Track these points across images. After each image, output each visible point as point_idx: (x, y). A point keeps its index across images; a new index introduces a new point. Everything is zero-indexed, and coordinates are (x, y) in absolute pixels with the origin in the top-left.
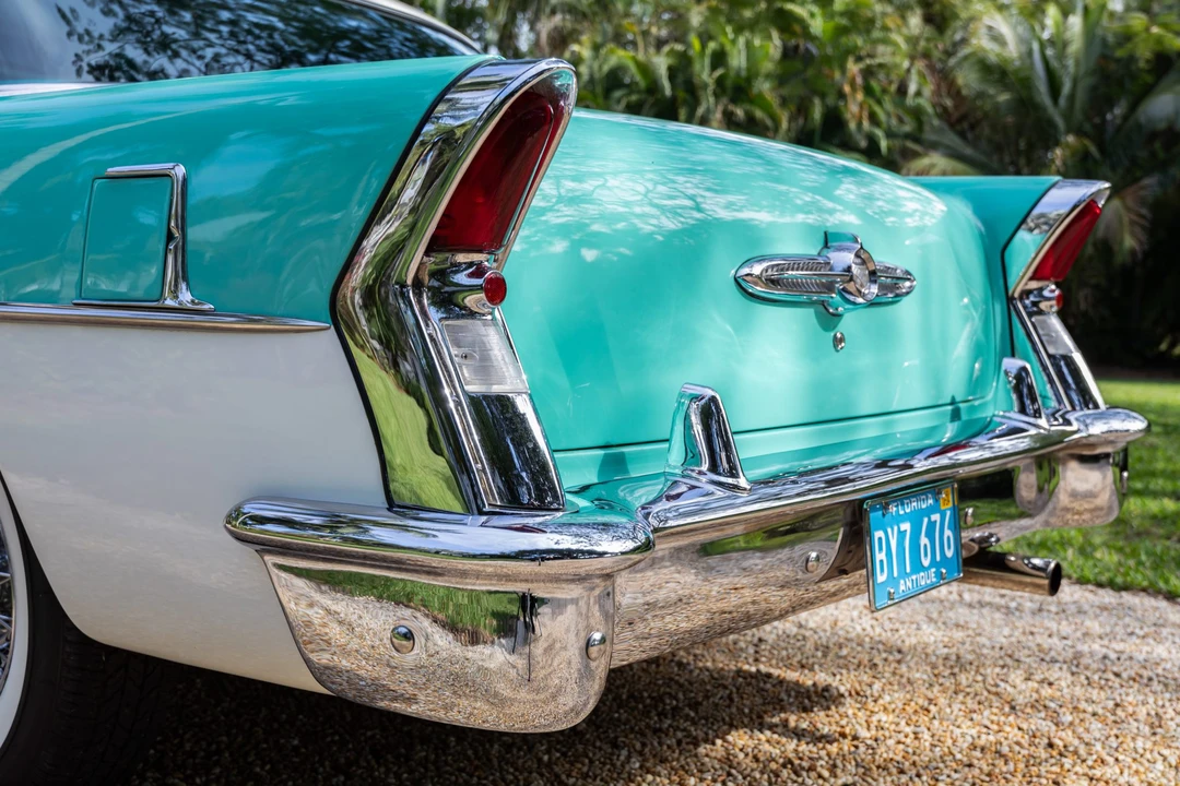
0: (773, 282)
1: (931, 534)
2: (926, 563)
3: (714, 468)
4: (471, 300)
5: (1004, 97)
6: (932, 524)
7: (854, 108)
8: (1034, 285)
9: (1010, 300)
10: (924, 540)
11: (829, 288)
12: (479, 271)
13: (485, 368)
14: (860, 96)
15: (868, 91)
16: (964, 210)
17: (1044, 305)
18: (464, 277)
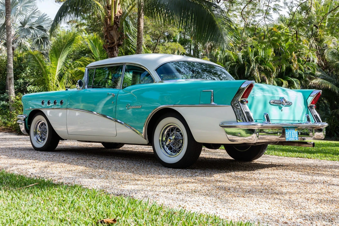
0: (274, 103)
1: (294, 134)
3: (268, 121)
4: (244, 103)
7: (295, 66)
8: (311, 105)
9: (308, 107)
11: (280, 104)
12: (246, 100)
13: (246, 109)
14: (297, 63)
15: (299, 61)
16: (301, 94)
17: (313, 108)
18: (244, 101)
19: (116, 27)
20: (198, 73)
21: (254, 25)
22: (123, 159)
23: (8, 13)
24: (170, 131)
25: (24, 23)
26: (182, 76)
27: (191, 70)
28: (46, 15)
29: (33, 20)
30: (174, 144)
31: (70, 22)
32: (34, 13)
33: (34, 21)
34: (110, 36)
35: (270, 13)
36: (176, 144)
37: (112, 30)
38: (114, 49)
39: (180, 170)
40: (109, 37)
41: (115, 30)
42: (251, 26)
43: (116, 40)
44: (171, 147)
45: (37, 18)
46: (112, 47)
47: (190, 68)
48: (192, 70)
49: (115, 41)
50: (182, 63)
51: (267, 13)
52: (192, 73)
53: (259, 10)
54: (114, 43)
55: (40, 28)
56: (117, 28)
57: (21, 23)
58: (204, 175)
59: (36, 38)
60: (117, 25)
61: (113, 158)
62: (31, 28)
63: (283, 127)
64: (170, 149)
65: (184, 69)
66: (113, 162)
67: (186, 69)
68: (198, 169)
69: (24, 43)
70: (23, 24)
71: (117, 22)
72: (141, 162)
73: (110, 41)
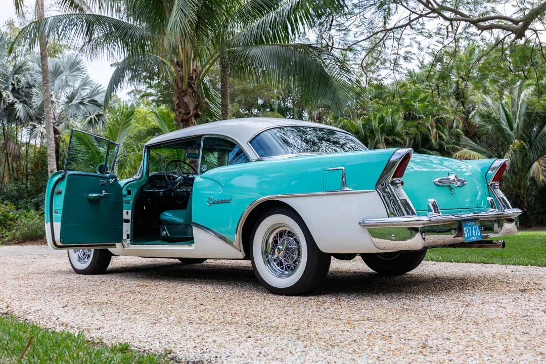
0: (440, 182)
1: (475, 230)
2: (474, 235)
3: (435, 212)
4: (398, 185)
5: (490, 127)
6: (475, 228)
7: (433, 134)
8: (493, 182)
9: (488, 186)
10: (474, 231)
12: (400, 181)
13: (401, 195)
15: (438, 128)
17: (496, 187)
18: (397, 182)
19: (192, 91)
20: (314, 143)
21: (379, 80)
22: (207, 283)
23: (46, 83)
24: (277, 236)
25: (72, 96)
26: (292, 149)
27: (303, 139)
28: (101, 85)
29: (84, 93)
30: (285, 257)
31: (132, 91)
32: (85, 84)
33: (85, 95)
34: (183, 105)
35: (399, 63)
36: (289, 256)
37: (186, 95)
38: (190, 122)
39: (297, 297)
40: (182, 107)
41: (190, 95)
42: (375, 82)
43: (192, 110)
44: (281, 261)
45: (89, 90)
46: (188, 119)
47: (302, 137)
48: (305, 139)
49: (190, 111)
50: (289, 129)
51: (396, 63)
52: (305, 144)
53: (385, 60)
54: (190, 113)
55: (94, 102)
56: (192, 93)
57: (67, 97)
58: (339, 307)
59: (88, 116)
60: (192, 88)
61: (191, 281)
62: (81, 103)
63: (458, 221)
64: (280, 264)
65: (294, 138)
66: (192, 288)
67: (296, 139)
68: (325, 294)
69: (73, 123)
70: (71, 99)
71: (193, 85)
72: (235, 285)
73: (183, 111)
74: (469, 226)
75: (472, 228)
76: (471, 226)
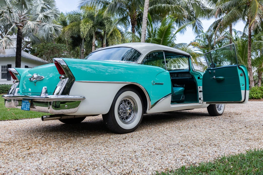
2: (26, 108)
6: (28, 104)
10: (27, 105)
74: (25, 102)
75: (26, 104)
76: (26, 103)
